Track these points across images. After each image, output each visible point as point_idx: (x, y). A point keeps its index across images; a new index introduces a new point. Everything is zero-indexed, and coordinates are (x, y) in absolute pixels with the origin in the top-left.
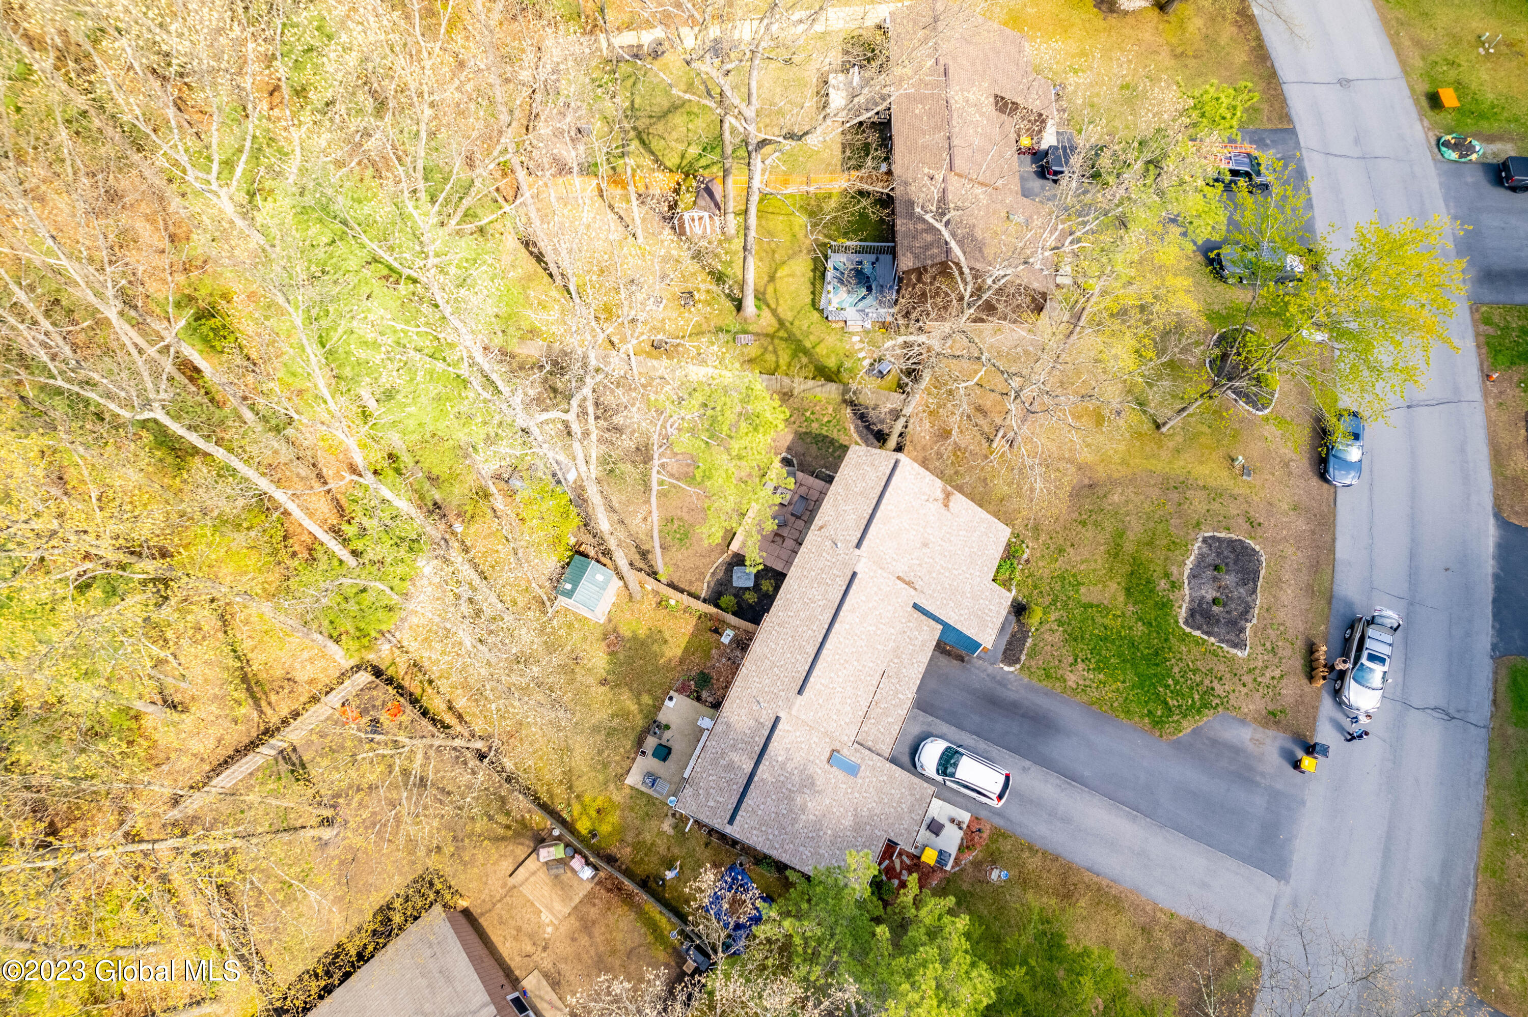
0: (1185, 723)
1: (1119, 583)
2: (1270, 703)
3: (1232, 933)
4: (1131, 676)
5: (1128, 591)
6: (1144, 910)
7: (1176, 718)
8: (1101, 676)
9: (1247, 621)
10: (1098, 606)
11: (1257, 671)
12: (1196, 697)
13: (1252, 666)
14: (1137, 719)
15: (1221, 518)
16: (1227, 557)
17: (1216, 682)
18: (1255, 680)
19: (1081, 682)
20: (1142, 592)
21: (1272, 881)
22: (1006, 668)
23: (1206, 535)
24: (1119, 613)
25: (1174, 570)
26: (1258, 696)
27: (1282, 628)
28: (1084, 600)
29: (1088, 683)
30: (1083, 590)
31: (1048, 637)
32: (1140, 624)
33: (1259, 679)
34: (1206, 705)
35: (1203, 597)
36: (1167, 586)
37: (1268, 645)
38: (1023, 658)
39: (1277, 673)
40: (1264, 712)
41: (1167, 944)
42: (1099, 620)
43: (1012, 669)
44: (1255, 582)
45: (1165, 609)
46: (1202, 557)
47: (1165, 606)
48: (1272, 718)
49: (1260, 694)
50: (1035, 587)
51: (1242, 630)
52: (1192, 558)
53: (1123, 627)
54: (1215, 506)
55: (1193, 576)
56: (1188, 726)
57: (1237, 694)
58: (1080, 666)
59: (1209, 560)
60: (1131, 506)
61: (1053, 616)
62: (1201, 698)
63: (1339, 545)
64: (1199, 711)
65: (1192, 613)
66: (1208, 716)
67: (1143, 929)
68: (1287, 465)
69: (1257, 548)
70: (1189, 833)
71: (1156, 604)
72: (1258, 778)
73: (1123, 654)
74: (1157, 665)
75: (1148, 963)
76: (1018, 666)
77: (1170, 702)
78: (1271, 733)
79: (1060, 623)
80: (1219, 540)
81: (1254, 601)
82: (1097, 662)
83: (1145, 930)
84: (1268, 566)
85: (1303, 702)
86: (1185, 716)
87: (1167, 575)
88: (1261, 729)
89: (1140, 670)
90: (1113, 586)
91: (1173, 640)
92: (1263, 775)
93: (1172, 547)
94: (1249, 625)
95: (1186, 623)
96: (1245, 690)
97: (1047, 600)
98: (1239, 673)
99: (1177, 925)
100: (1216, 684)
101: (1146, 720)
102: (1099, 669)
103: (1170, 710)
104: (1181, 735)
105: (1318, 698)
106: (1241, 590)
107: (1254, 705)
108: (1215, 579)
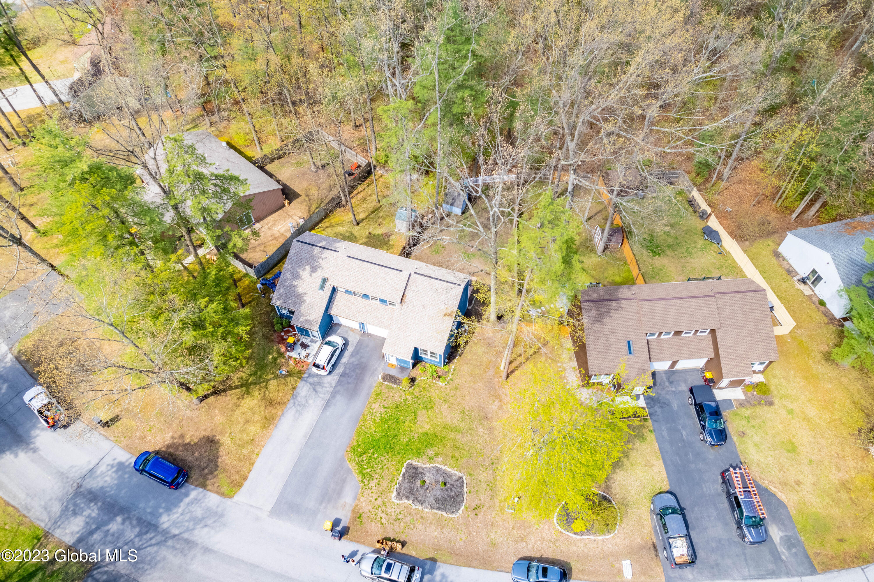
0: (354, 464)
1: (429, 429)
2: (366, 515)
3: (247, 484)
4: (378, 435)
5: (426, 434)
6: (262, 441)
7: (357, 459)
8: (378, 421)
9: (413, 501)
10: (416, 418)
11: (384, 508)
12: (368, 470)
13: (387, 505)
14: (356, 439)
15: (476, 488)
16: (451, 490)
17: (377, 481)
18: (379, 506)
19: (375, 411)
20: (425, 440)
21: (269, 507)
22: (380, 376)
23: (464, 478)
24: (413, 429)
25: (440, 459)
26: (370, 508)
27: (412, 526)
28: (419, 412)
29: (374, 414)
30: (424, 412)
31: (397, 395)
32: (407, 440)
33: (380, 509)
34: (364, 476)
35: (425, 475)
36: (430, 455)
37: (401, 516)
38: (386, 383)
39: (384, 521)
40: (361, 512)
41: (245, 451)
42: (408, 419)
43: (380, 378)
44: (439, 508)
45: (416, 454)
46: (450, 476)
47: (419, 453)
48: (357, 516)
49: (371, 510)
50: (424, 388)
51: (408, 498)
52: (449, 470)
53: (405, 430)
54: (484, 486)
55: (438, 470)
56: (352, 466)
57: (371, 495)
58: (383, 410)
59: (448, 480)
60: (477, 438)
61: (409, 397)
62: (368, 473)
63: (471, 570)
64: (360, 472)
65: (416, 468)
66: (357, 477)
67: (253, 440)
68: (522, 540)
69: (460, 511)
70: (296, 465)
71: (419, 449)
72: (324, 505)
73: (390, 431)
74: (385, 448)
75: (237, 442)
76: (382, 381)
77: (364, 456)
78: (349, 514)
79: (405, 401)
80: (462, 486)
81: (426, 507)
82: (385, 418)
83: (252, 441)
84: (451, 519)
85: (367, 536)
86: (357, 464)
87: (437, 455)
88: (351, 509)
89: (382, 440)
90: (428, 427)
91: (399, 457)
92: (325, 508)
93: (454, 459)
94: (410, 502)
95: (409, 464)
96: (373, 500)
97: (417, 393)
98: (383, 496)
99: (254, 457)
100: (375, 481)
101: (355, 444)
102: (381, 419)
103: (361, 456)
104: (348, 462)
105: (370, 545)
106: (432, 498)
107: (365, 506)
108: (437, 482)
